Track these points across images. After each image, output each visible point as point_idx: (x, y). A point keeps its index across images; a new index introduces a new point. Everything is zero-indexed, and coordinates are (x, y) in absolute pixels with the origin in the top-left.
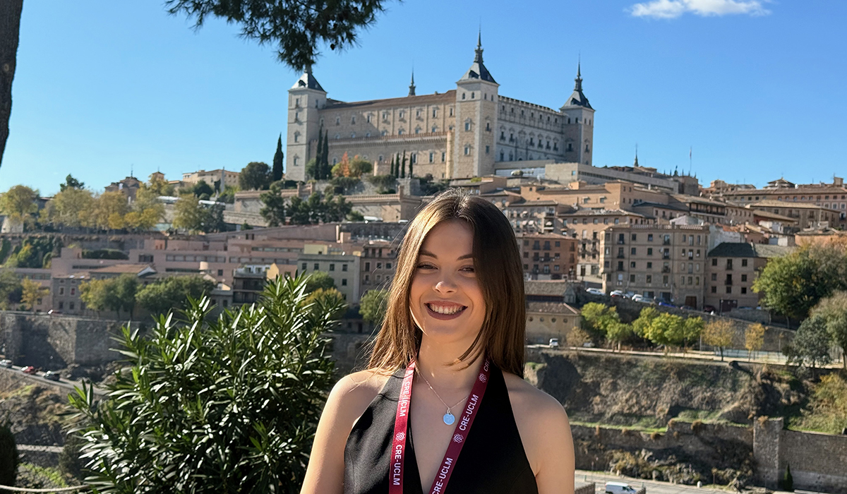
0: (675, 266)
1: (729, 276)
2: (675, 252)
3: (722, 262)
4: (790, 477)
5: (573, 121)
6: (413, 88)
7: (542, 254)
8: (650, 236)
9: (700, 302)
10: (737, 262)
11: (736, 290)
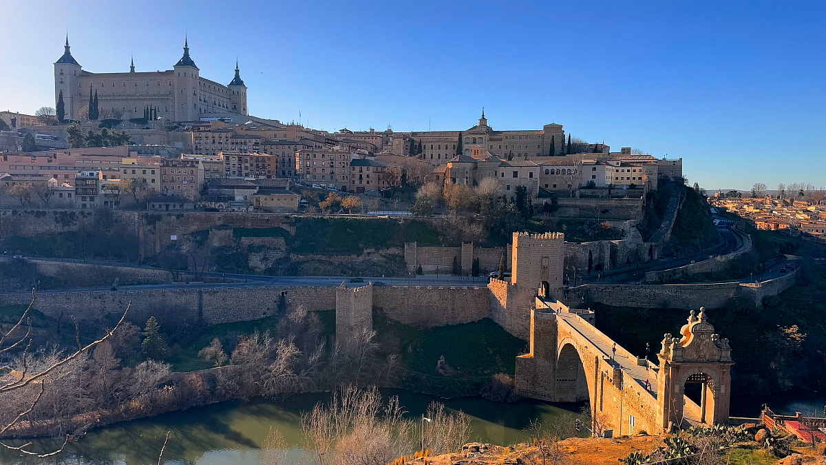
0: (337, 171)
1: (361, 175)
2: (336, 164)
3: (357, 168)
4: (420, 268)
5: (236, 93)
6: (132, 68)
7: (260, 164)
8: (323, 155)
9: (348, 189)
10: (364, 168)
11: (364, 182)
